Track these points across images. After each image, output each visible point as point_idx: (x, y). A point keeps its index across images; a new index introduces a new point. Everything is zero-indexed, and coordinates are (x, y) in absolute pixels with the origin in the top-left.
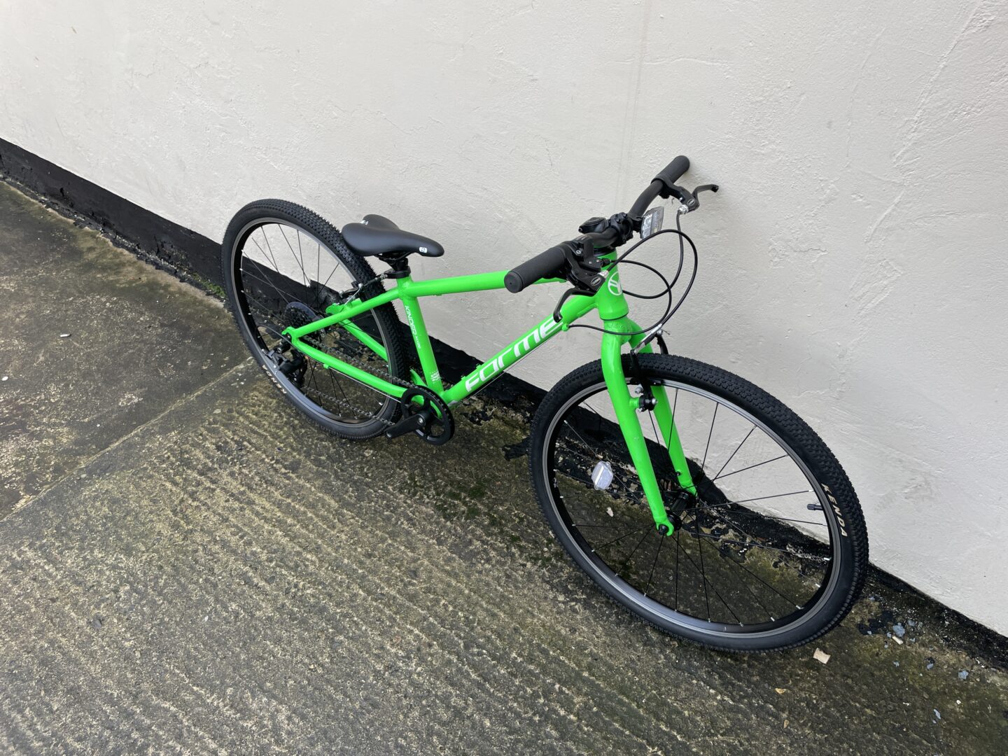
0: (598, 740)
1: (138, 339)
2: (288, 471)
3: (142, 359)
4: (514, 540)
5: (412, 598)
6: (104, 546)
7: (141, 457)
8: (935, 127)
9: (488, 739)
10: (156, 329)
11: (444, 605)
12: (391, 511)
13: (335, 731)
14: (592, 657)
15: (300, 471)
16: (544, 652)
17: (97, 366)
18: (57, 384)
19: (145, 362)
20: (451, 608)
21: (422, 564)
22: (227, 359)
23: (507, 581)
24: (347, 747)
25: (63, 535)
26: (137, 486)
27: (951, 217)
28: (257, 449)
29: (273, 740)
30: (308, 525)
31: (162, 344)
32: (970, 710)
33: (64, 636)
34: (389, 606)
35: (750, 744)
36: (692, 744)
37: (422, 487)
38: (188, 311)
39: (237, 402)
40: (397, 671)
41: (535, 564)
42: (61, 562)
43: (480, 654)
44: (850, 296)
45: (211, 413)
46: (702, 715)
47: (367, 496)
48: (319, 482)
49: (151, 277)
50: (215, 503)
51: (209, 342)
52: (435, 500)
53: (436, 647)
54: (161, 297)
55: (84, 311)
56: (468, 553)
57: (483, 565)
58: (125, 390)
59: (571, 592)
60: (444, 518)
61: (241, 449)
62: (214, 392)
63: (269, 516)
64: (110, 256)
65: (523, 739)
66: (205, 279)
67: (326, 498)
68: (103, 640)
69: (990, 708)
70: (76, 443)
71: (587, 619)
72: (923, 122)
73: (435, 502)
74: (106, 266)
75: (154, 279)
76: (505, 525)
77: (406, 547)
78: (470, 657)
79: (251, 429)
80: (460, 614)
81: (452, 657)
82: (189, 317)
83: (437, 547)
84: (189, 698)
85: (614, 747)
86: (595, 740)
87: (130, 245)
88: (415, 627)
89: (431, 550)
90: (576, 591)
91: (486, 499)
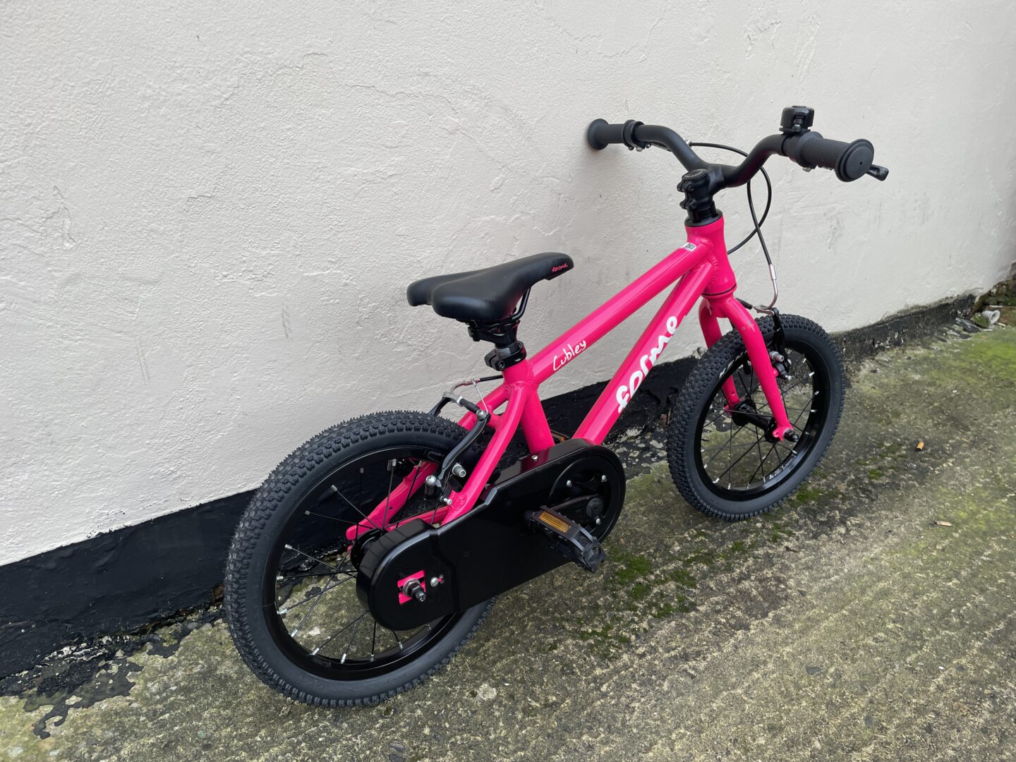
4: (739, 547)
11: (876, 640)
20: (882, 635)
21: (792, 657)
23: (818, 571)
43: (959, 615)
52: (644, 614)
53: (964, 661)
56: (764, 599)
57: (791, 589)
60: (687, 610)
73: (650, 616)
78: (967, 627)
80: (890, 626)
83: (752, 631)
88: (930, 682)
89: (759, 640)
90: (828, 517)
91: (655, 559)
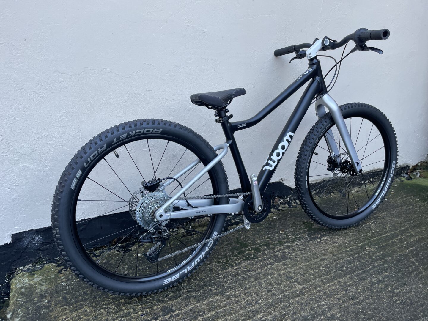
2: (170, 315)
12: (239, 276)
15: (174, 308)
21: (284, 274)
34: (309, 291)
52: (240, 258)
57: (292, 256)
91: (250, 244)
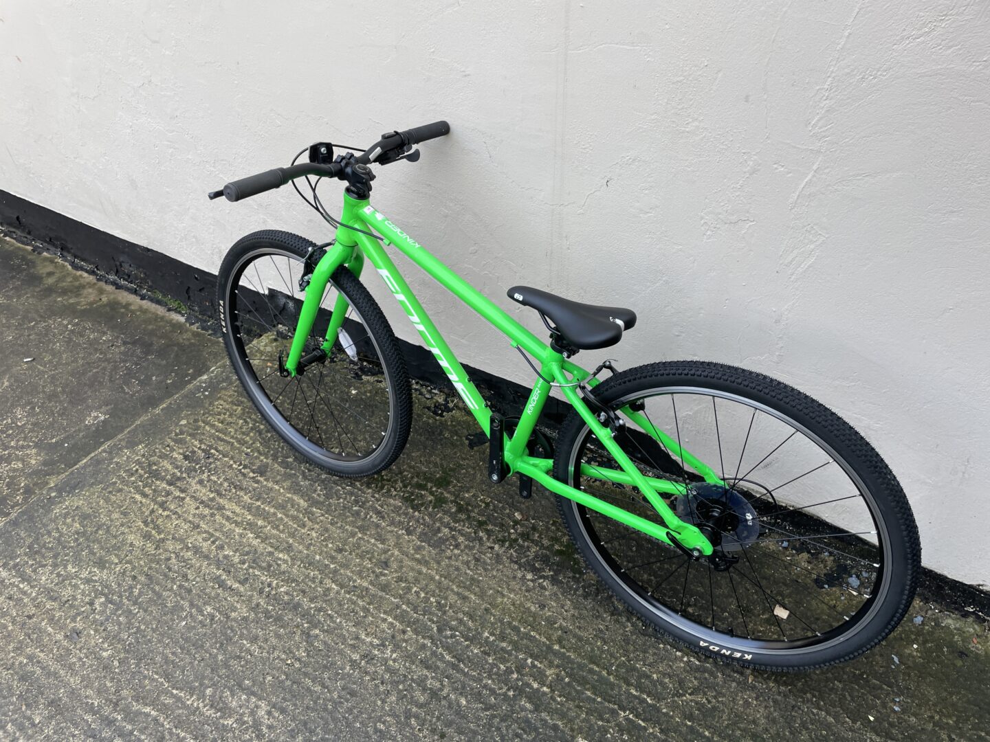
0: (571, 709)
1: (102, 358)
3: (106, 378)
5: (385, 588)
6: (77, 560)
7: (110, 472)
8: (846, 93)
9: (464, 717)
10: (117, 346)
11: (415, 592)
13: (314, 721)
14: (562, 630)
16: (516, 629)
17: (62, 387)
18: (23, 407)
19: (111, 381)
20: (423, 595)
22: (191, 371)
23: (476, 564)
24: (327, 736)
25: (36, 553)
26: (107, 500)
27: (867, 178)
28: (224, 456)
29: (254, 735)
30: (278, 526)
31: (125, 361)
32: (926, 653)
33: (42, 651)
35: (718, 702)
36: (661, 705)
37: (389, 480)
38: (150, 327)
39: (202, 412)
40: (373, 659)
41: (502, 546)
42: (35, 580)
43: (452, 636)
44: (781, 262)
45: (177, 425)
46: (670, 677)
47: (336, 493)
48: (287, 484)
49: (112, 297)
50: (185, 511)
51: (172, 356)
53: (410, 633)
54: (123, 316)
55: (46, 335)
56: (437, 540)
58: (90, 409)
59: (539, 570)
60: (413, 508)
61: (208, 457)
62: (179, 405)
63: (239, 519)
64: (69, 279)
65: (499, 714)
66: (165, 295)
67: (295, 498)
68: (81, 652)
69: (945, 649)
70: (45, 463)
71: (556, 594)
72: (834, 90)
73: (402, 494)
74: (66, 289)
75: (114, 298)
76: (472, 511)
77: (376, 540)
79: (218, 436)
80: (432, 599)
81: (426, 642)
82: (152, 333)
83: (406, 537)
84: (169, 701)
85: (587, 714)
86: (569, 709)
87: (89, 267)
88: (388, 615)
89: (401, 541)
90: (543, 568)
